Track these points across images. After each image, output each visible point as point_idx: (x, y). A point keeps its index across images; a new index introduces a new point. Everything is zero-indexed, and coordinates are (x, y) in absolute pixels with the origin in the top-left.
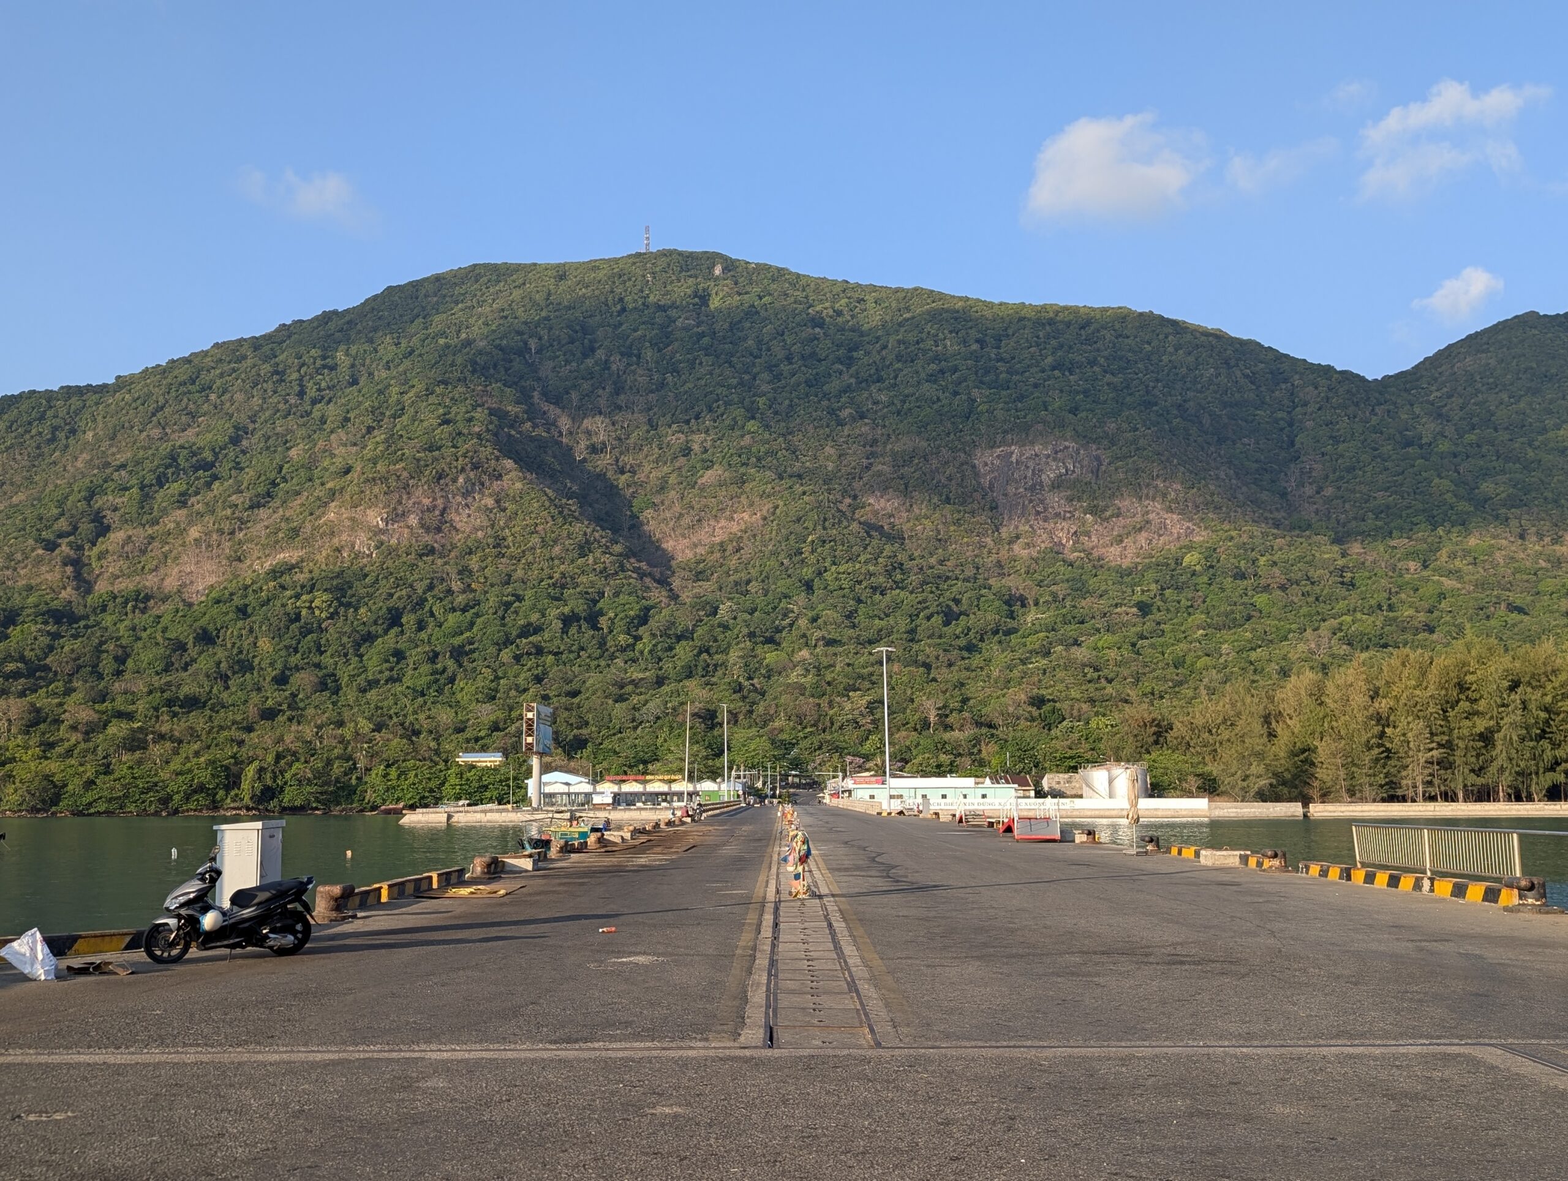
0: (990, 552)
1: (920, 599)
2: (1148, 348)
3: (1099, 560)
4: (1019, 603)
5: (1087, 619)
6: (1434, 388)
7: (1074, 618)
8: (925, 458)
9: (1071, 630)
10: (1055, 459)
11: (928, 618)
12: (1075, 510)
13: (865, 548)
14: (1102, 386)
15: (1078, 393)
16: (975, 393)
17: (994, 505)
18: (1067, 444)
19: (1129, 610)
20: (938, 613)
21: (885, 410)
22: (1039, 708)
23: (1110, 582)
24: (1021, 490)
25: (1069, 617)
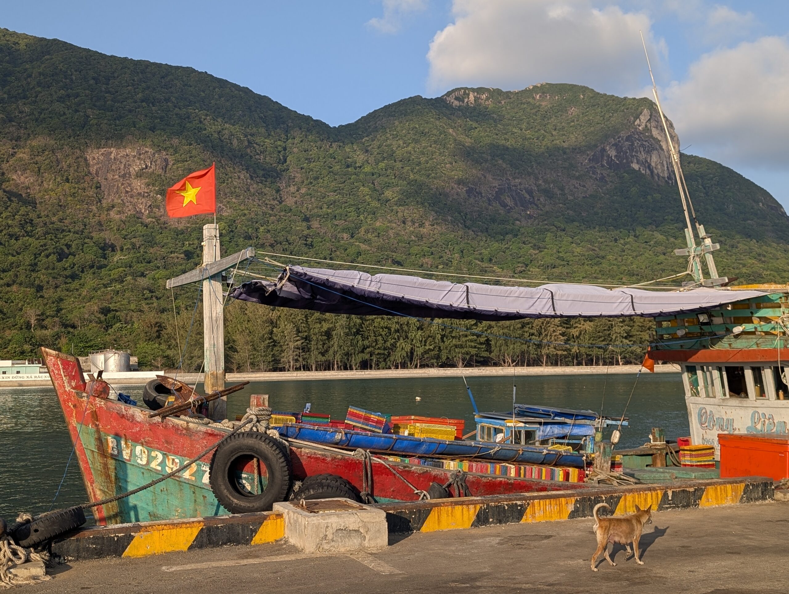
0: (94, 215)
1: (42, 243)
2: (203, 94)
3: (164, 223)
4: (110, 249)
5: (153, 260)
6: (365, 135)
7: (144, 259)
8: (53, 151)
9: (140, 267)
10: (139, 159)
11: (47, 256)
12: (151, 191)
13: (7, 209)
14: (173, 115)
15: (157, 118)
16: (89, 111)
17: (98, 185)
18: (147, 149)
19: (179, 255)
20: (54, 253)
21: (27, 117)
22: (106, 316)
23: (170, 238)
24: (117, 177)
25: (141, 258)
